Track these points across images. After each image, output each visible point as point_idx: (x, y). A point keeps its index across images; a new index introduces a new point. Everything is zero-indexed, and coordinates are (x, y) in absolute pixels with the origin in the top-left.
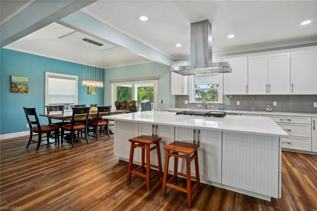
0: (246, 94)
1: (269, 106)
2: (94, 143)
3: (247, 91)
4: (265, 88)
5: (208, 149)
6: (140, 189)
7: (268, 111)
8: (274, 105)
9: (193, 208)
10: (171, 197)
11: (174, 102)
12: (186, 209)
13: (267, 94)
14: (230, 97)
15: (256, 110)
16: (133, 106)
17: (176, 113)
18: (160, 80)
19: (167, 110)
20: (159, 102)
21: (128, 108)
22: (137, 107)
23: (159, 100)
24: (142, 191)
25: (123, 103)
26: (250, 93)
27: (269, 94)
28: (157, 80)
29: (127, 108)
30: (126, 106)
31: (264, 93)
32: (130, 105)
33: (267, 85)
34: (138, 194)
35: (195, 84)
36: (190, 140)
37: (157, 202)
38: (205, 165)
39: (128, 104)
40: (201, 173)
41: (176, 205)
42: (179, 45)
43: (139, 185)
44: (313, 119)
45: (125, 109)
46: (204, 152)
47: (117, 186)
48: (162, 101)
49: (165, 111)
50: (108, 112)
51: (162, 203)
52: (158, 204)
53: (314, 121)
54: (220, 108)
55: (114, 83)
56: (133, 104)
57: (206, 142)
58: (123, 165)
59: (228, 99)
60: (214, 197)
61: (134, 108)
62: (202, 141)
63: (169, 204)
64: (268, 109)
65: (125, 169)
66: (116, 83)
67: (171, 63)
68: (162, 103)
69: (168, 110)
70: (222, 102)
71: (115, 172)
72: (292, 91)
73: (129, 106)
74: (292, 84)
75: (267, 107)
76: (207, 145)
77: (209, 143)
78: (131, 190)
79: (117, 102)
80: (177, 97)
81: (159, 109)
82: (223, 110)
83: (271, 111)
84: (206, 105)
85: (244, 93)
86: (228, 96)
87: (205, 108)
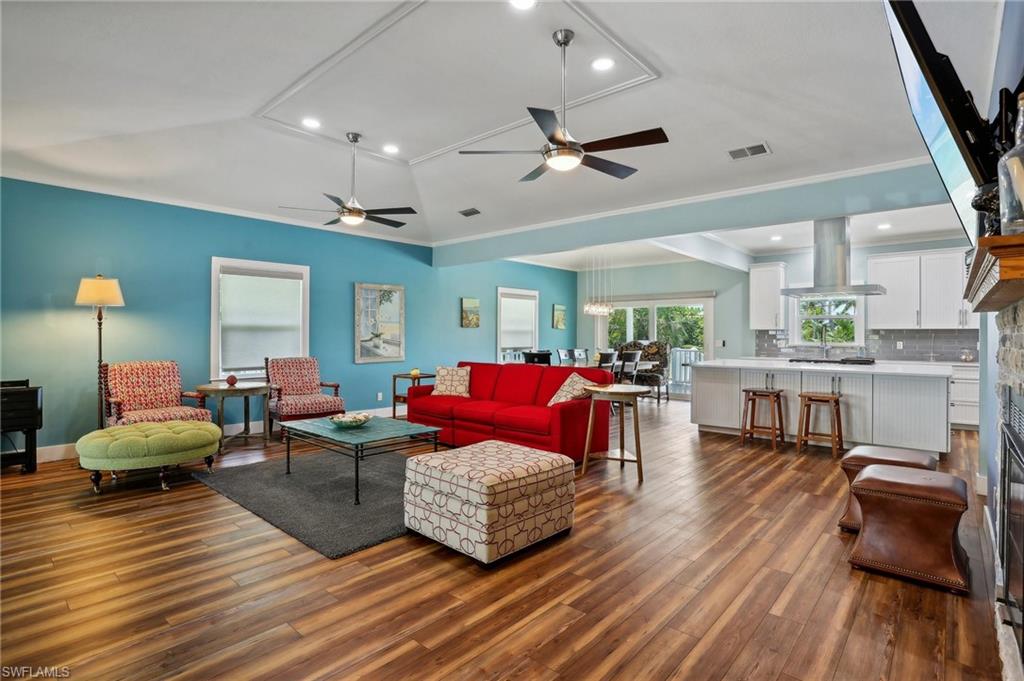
0: (917, 327)
1: (966, 351)
3: (919, 323)
4: (956, 317)
5: (852, 401)
7: (966, 361)
11: (753, 344)
13: (960, 327)
14: (882, 333)
16: (657, 353)
18: (719, 298)
20: (717, 345)
23: (717, 341)
25: (631, 346)
26: (924, 327)
27: (966, 327)
28: (712, 299)
31: (956, 326)
32: (650, 352)
33: (960, 311)
36: (826, 391)
38: (849, 422)
40: (844, 433)
46: (848, 406)
48: (724, 341)
56: (657, 348)
57: (850, 393)
59: (876, 337)
61: (661, 356)
62: (844, 391)
64: (964, 357)
67: (746, 266)
68: (724, 345)
70: (863, 344)
73: (646, 354)
75: (962, 354)
76: (852, 396)
77: (854, 393)
80: (762, 334)
83: (972, 361)
84: (827, 351)
85: (911, 325)
86: (876, 332)
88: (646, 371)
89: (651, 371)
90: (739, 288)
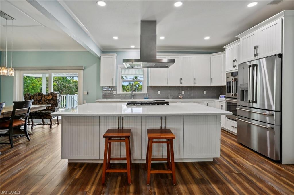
0: (167, 85)
1: (180, 94)
2: (10, 151)
3: (167, 83)
4: (179, 81)
6: (121, 186)
7: (180, 98)
8: (183, 93)
9: (178, 184)
10: (154, 182)
11: (101, 93)
12: (174, 187)
13: (180, 85)
15: (173, 98)
16: (52, 99)
17: (126, 103)
18: (86, 70)
19: (97, 101)
20: (84, 94)
21: (45, 101)
22: (58, 100)
23: (84, 92)
24: (124, 187)
25: (36, 95)
26: (169, 85)
27: (182, 85)
28: (82, 71)
29: (43, 102)
30: (42, 99)
31: (178, 85)
32: (48, 98)
33: (180, 79)
34: (124, 192)
35: (122, 75)
36: (157, 127)
37: (148, 191)
39: (44, 97)
41: (165, 188)
42: (116, 38)
43: (116, 182)
44: (207, 102)
45: (40, 103)
47: (94, 192)
48: (88, 92)
49: (95, 103)
50: (28, 108)
51: (153, 191)
52: (150, 193)
53: (207, 103)
54: (145, 97)
55: (19, 71)
56: (52, 97)
57: (171, 127)
58: (78, 169)
60: (182, 170)
61: (54, 101)
62: (168, 126)
63: (158, 189)
65: (85, 172)
66: (22, 72)
67: (100, 54)
68: (88, 94)
69: (99, 101)
70: (146, 92)
71: (76, 178)
72: (195, 84)
73: (45, 100)
74: (195, 79)
75: (179, 95)
76: (172, 129)
78: (113, 190)
79: (27, 95)
81: (85, 101)
82: (148, 99)
83: (182, 98)
85: (165, 84)
87: (132, 98)
88: (42, 110)
89: (45, 110)
90: (95, 66)
